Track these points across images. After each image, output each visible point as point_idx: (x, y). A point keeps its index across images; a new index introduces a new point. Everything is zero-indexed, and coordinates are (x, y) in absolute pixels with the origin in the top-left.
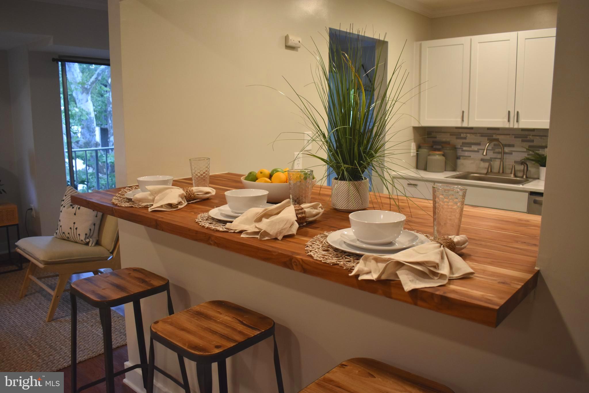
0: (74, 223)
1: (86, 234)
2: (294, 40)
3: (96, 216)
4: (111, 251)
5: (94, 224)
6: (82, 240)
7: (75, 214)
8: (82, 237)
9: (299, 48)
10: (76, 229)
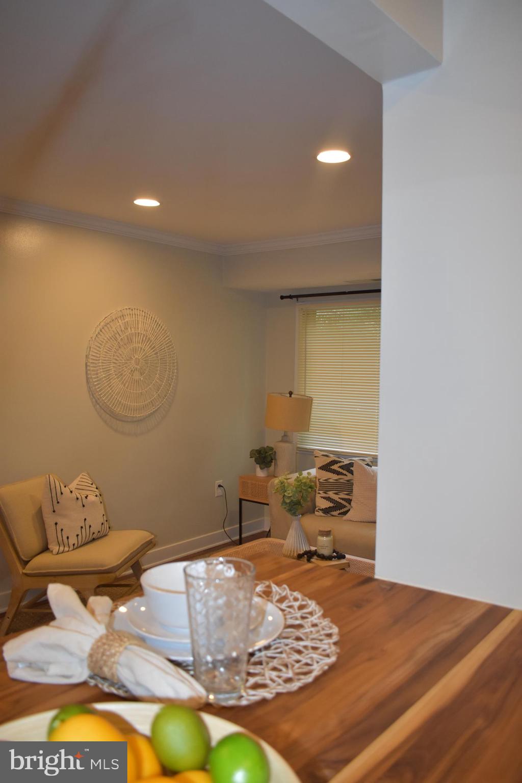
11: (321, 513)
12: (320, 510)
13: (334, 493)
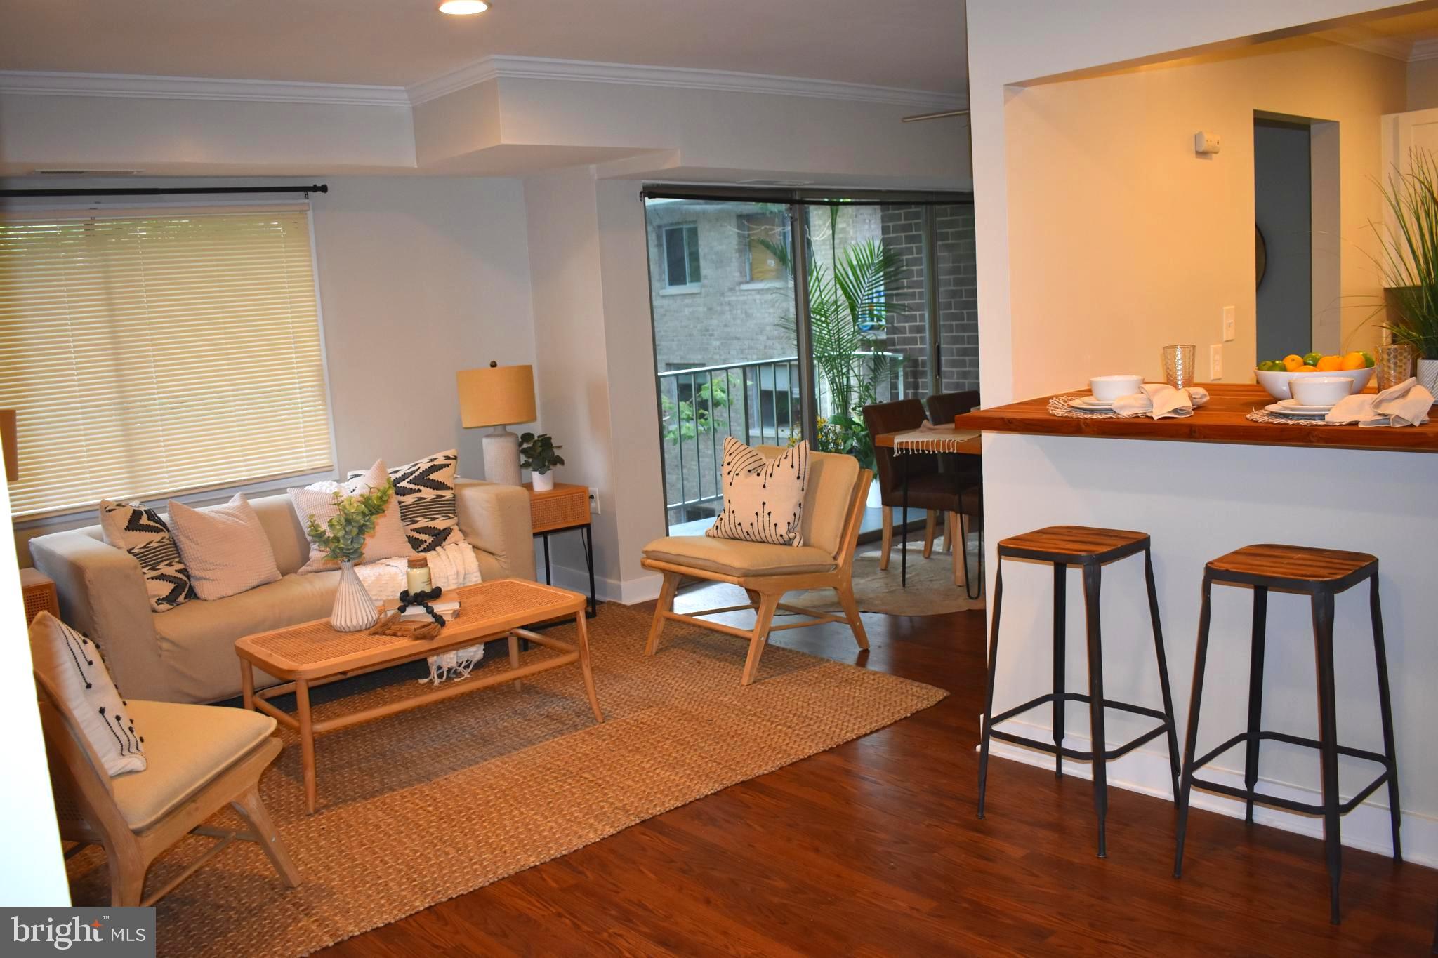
0: (764, 503)
1: (789, 523)
2: (1209, 140)
3: (803, 490)
4: (833, 554)
5: (800, 505)
6: (781, 536)
7: (764, 487)
8: (782, 529)
9: (1216, 153)
10: (769, 514)
11: (165, 606)
12: (163, 599)
13: (167, 565)
